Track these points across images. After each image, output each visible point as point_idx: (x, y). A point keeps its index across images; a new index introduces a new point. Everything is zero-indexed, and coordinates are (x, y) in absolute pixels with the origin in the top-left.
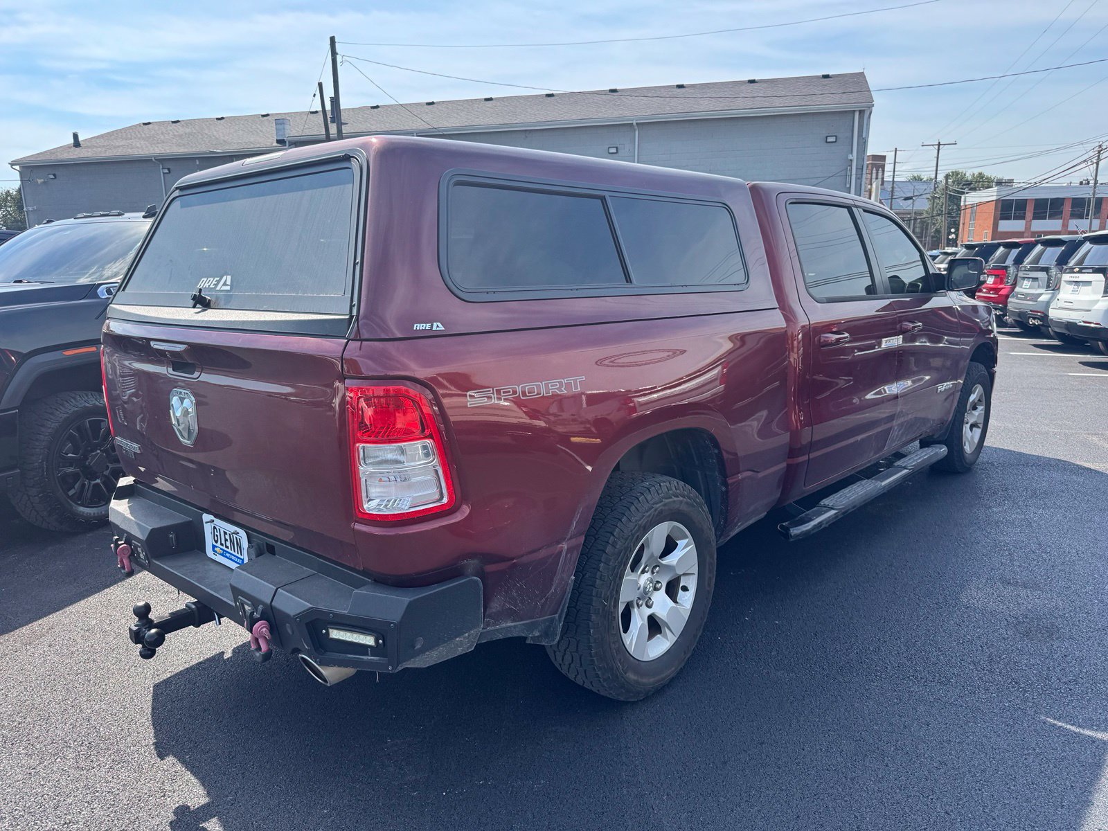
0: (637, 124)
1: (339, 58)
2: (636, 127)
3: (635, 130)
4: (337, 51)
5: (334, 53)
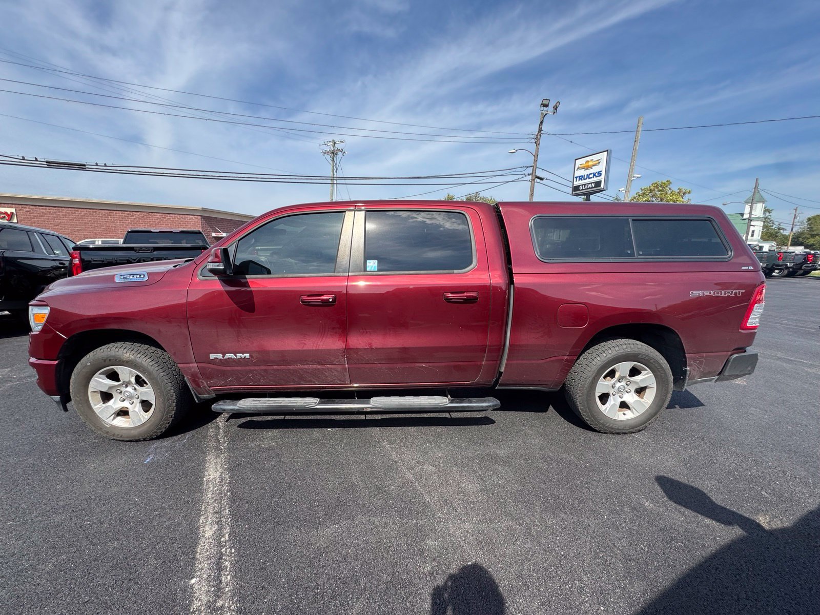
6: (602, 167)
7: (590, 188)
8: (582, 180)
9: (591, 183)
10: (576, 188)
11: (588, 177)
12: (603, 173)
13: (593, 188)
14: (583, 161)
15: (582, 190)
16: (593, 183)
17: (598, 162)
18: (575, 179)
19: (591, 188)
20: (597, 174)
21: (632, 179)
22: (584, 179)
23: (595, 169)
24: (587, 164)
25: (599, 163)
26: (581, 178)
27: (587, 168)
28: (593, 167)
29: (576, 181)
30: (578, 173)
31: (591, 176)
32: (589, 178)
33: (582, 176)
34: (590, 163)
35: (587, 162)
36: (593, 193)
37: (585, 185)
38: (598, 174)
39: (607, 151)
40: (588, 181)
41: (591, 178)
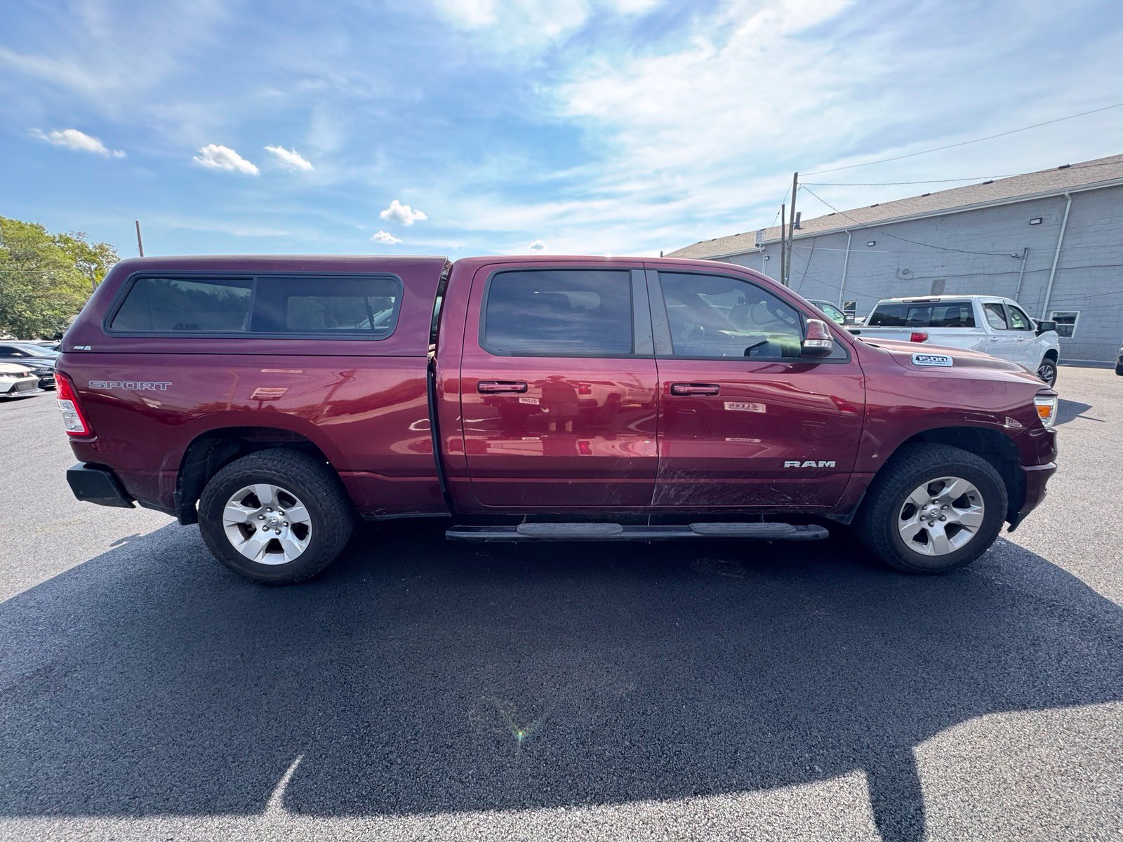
0: (1070, 194)
1: (798, 186)
2: (1069, 197)
3: (1067, 200)
4: (798, 182)
5: (795, 183)
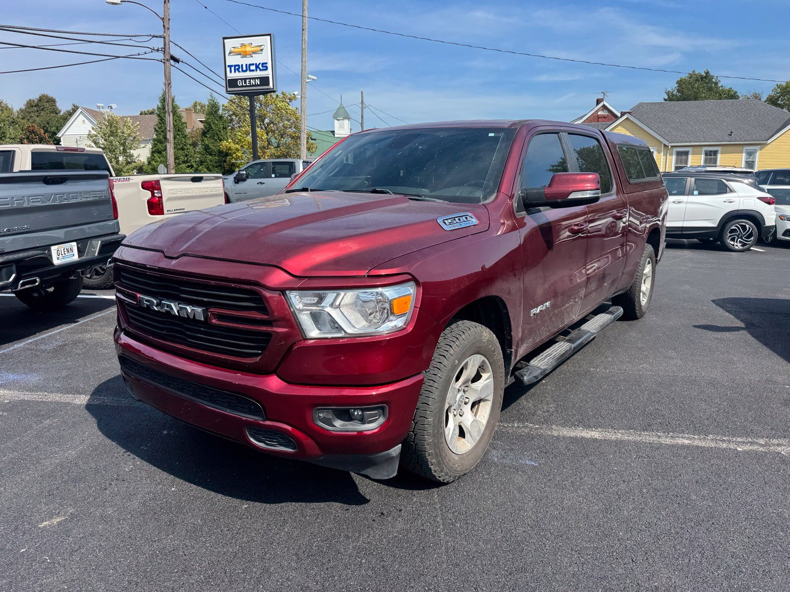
6: (265, 57)
7: (253, 86)
8: (239, 72)
9: (255, 78)
10: (232, 83)
11: (248, 68)
12: (269, 66)
13: (258, 85)
14: (236, 42)
15: (242, 86)
16: (257, 78)
17: (259, 48)
18: (228, 69)
19: (255, 85)
20: (260, 66)
21: (307, 81)
22: (243, 71)
23: (257, 59)
24: (243, 49)
25: (262, 50)
26: (237, 68)
27: (244, 55)
28: (254, 55)
29: (231, 72)
30: (232, 60)
31: (253, 68)
32: (251, 71)
33: (238, 65)
34: (248, 49)
35: (243, 45)
36: (259, 94)
37: (245, 79)
38: (262, 66)
39: (270, 35)
40: (248, 74)
41: (253, 70)
